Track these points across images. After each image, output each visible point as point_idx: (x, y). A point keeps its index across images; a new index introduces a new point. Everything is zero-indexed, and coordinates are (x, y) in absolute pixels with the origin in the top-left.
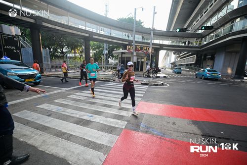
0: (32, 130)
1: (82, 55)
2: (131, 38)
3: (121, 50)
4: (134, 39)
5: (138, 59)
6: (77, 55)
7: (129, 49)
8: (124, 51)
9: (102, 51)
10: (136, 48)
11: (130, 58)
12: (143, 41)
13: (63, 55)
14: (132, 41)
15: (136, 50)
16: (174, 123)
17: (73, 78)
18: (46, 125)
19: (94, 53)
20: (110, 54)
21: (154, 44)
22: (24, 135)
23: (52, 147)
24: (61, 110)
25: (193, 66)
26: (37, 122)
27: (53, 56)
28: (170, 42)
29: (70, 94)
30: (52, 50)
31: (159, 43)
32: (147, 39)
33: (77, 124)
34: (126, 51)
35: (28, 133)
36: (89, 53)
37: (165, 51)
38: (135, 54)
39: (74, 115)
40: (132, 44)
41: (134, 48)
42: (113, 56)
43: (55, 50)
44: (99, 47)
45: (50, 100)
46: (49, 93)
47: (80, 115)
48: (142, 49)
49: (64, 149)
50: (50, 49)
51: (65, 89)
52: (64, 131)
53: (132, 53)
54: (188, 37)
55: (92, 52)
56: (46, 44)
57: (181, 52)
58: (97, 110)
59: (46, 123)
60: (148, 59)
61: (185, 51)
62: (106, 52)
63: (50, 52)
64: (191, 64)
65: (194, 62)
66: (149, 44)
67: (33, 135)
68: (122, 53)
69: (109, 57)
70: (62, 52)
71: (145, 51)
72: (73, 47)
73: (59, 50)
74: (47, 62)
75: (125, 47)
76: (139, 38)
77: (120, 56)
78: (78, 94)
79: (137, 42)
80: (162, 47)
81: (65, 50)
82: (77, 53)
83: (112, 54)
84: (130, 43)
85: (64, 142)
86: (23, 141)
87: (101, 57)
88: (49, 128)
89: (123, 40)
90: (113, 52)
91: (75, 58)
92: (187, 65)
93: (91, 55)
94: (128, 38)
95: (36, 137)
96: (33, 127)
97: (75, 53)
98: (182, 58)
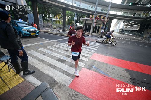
0: (37, 61)
1: (61, 20)
2: (94, 9)
3: (86, 18)
4: (96, 10)
5: (96, 25)
6: (58, 19)
7: (91, 17)
8: (87, 19)
9: (74, 17)
10: (96, 17)
11: (91, 23)
12: (102, 12)
13: (50, 19)
14: (94, 12)
15: (96, 18)
16: (114, 69)
17: (56, 34)
18: (43, 59)
19: (68, 19)
20: (78, 20)
21: (109, 14)
22: (33, 63)
23: (46, 71)
24: (50, 52)
25: (135, 32)
26: (38, 57)
27: (44, 19)
28: (122, 13)
29: (54, 44)
30: (43, 15)
31: (113, 14)
32: (105, 10)
33: (58, 61)
34: (89, 19)
35: (35, 62)
36: (65, 18)
37: (117, 20)
38: (95, 21)
39: (57, 56)
40: (94, 13)
41: (95, 17)
42: (80, 22)
43: (46, 16)
44: (71, 15)
45: (44, 46)
46: (43, 42)
47: (59, 57)
48: (100, 17)
49: (52, 73)
50: (42, 15)
51: (52, 41)
52: (52, 64)
53: (93, 20)
54: (137, 10)
55: (67, 18)
56: (40, 11)
57: (129, 21)
58: (69, 55)
59: (43, 58)
60: (103, 26)
61: (132, 20)
62: (75, 18)
63: (43, 17)
64: (134, 31)
65: (137, 30)
66: (106, 14)
67: (37, 64)
68: (86, 20)
69: (77, 22)
70: (49, 17)
71: (102, 19)
72: (56, 14)
73: (48, 16)
74: (41, 24)
75: (88, 15)
76: (99, 9)
77: (85, 22)
78: (59, 44)
79: (97, 12)
80: (115, 17)
81: (51, 16)
82: (58, 18)
83: (80, 20)
84: (93, 12)
85: (52, 69)
86: (33, 66)
87: (72, 22)
88: (45, 61)
89: (88, 10)
90: (80, 19)
91: (57, 21)
92: (132, 31)
93: (66, 20)
94: (91, 9)
95: (39, 65)
96: (37, 60)
97: (57, 18)
98: (129, 26)
